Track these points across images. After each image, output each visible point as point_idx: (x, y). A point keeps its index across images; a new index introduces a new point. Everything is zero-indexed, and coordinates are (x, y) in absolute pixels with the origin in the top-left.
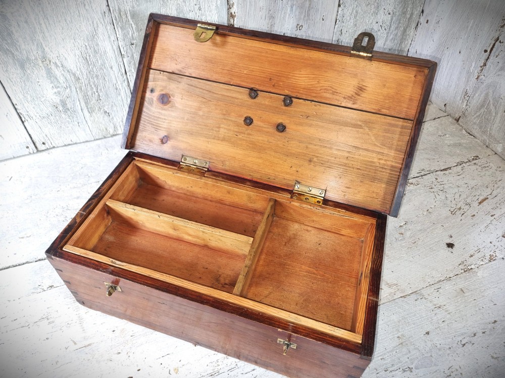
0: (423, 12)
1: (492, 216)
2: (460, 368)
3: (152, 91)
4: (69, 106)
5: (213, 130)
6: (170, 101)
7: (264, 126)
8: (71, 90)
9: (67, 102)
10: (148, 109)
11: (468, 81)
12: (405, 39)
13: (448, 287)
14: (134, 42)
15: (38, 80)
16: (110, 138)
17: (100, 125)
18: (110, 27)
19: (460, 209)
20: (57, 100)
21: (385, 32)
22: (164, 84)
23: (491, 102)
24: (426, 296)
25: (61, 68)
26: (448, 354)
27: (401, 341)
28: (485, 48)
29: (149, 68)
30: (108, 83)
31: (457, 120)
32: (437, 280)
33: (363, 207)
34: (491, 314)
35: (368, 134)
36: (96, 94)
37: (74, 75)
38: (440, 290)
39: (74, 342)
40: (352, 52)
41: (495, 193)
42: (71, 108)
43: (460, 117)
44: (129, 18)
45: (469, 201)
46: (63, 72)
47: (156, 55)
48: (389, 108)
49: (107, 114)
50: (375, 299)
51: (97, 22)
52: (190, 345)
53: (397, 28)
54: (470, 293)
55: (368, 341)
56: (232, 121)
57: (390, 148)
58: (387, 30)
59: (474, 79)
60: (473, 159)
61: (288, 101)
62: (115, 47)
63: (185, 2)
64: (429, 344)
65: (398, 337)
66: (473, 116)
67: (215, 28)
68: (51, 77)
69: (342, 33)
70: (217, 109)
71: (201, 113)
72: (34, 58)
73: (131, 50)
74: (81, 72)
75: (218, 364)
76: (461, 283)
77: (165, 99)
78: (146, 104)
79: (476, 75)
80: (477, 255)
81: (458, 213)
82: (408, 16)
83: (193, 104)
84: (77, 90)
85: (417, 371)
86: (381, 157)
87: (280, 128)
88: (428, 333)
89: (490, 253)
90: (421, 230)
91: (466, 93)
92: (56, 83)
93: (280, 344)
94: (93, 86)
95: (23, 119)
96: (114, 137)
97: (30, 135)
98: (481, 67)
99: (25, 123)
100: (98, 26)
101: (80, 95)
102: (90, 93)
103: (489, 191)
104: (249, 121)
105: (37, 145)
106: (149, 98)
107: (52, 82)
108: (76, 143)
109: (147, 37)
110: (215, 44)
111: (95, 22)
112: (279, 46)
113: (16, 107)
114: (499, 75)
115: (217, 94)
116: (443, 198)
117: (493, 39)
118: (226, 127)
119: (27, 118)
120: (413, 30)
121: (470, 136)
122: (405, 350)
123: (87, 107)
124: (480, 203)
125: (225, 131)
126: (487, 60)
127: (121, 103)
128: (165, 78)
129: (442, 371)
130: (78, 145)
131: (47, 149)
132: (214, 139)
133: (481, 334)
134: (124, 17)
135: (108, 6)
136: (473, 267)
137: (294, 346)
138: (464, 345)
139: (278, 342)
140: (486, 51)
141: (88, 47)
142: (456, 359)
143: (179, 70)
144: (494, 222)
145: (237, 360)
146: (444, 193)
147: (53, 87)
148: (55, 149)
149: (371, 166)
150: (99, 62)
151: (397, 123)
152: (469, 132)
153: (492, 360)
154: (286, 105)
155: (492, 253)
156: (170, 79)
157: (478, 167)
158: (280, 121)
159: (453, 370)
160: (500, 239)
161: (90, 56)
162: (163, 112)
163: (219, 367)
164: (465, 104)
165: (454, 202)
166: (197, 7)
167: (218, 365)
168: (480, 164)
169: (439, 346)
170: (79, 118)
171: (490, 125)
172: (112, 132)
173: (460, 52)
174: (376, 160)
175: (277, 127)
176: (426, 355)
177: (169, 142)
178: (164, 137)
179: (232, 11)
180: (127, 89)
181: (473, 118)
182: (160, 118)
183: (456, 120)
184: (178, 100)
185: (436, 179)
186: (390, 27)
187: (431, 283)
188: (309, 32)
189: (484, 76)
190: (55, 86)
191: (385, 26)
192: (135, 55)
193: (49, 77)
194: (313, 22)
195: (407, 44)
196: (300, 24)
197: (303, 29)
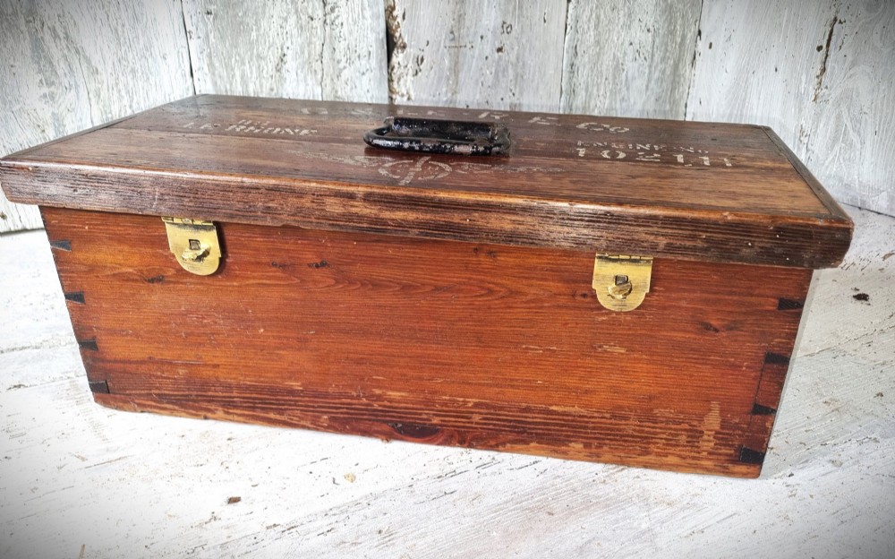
0: (700, 33)
8: (78, 93)
12: (678, 83)
15: (12, 63)
19: (854, 264)
20: (45, 112)
21: (646, 64)
23: (849, 127)
24: (852, 353)
27: (833, 407)
28: (818, 44)
30: (154, 89)
32: (861, 334)
37: (89, 61)
38: (874, 345)
45: (864, 256)
46: (66, 51)
53: (663, 59)
58: (649, 60)
59: (810, 104)
65: (825, 402)
66: (822, 165)
68: (40, 58)
69: (576, 53)
73: (206, 25)
79: (812, 93)
81: (853, 268)
82: (679, 40)
84: (91, 95)
85: (888, 440)
88: (880, 395)
91: (802, 132)
92: (48, 74)
94: (123, 93)
98: (818, 77)
101: (95, 108)
102: (116, 108)
114: (851, 76)
117: (828, 23)
120: (688, 67)
122: (847, 417)
124: (885, 258)
126: (825, 61)
131: (10, 232)
140: (819, 48)
141: (122, 7)
147: (41, 81)
164: (804, 150)
171: (856, 168)
173: (776, 70)
181: (824, 168)
186: (653, 55)
188: (524, 41)
189: (827, 87)
190: (46, 80)
191: (644, 52)
192: (211, 36)
193: (36, 59)
194: (528, 22)
195: (683, 92)
196: (508, 23)
197: (513, 32)
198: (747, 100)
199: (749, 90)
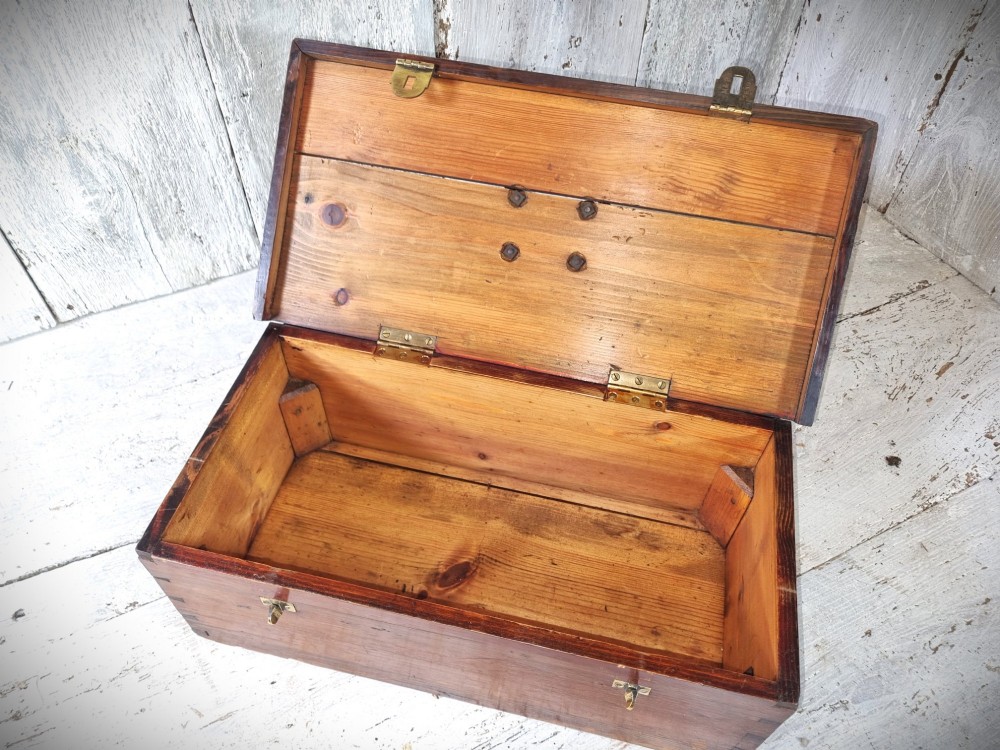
1: (964, 397)
2: (933, 693)
3: (308, 199)
4: (119, 229)
5: (438, 272)
6: (347, 219)
7: (542, 260)
8: (122, 195)
9: (115, 222)
10: (301, 235)
11: (903, 136)
12: (775, 53)
13: (896, 540)
14: (248, 90)
15: (52, 180)
16: (207, 286)
17: (185, 262)
18: (197, 63)
19: (904, 387)
20: (94, 217)
21: (739, 41)
22: (332, 184)
23: (950, 176)
24: (860, 563)
25: (100, 154)
26: (910, 670)
27: (821, 653)
28: (937, 71)
29: (299, 153)
30: (197, 176)
31: (883, 211)
32: (876, 531)
33: (745, 409)
34: (979, 588)
35: (748, 268)
36: (174, 200)
37: (128, 165)
38: (884, 550)
39: (197, 712)
40: (712, 107)
41: (964, 352)
42: (124, 233)
43: (888, 205)
44: (237, 41)
45: (918, 371)
46: (104, 161)
47: (311, 125)
48: (787, 216)
49: (197, 239)
50: (790, 590)
51: (170, 54)
52: (428, 697)
53: (760, 33)
54: (937, 551)
55: (788, 671)
56: (476, 253)
57: (792, 293)
58: (742, 37)
59: (914, 132)
60: (919, 288)
61: (588, 209)
62: (209, 104)
63: (349, 4)
64: (874, 653)
65: (817, 646)
66: (914, 202)
67: (432, 67)
68: (79, 172)
69: (656, 49)
70: (445, 231)
71: (412, 240)
72: (42, 136)
73: (243, 107)
74: (142, 158)
75: (486, 728)
76: (919, 532)
77: (336, 215)
78: (297, 225)
79: (919, 124)
80: (944, 477)
81: (901, 396)
82: (782, 8)
83: (396, 221)
84: (135, 194)
85: (857, 706)
86: (776, 311)
87: (574, 262)
88: (869, 633)
89: (967, 471)
90: (837, 435)
91: (900, 158)
92: (90, 184)
93: (616, 689)
94: (167, 185)
95: (26, 262)
96: (213, 284)
97: (40, 292)
98: (929, 107)
99: (30, 270)
100: (172, 62)
101: (141, 204)
102: (161, 200)
103: (953, 349)
104: (510, 252)
105: (57, 311)
106: (302, 215)
107: (82, 183)
108: (136, 302)
109: (289, 88)
110: (433, 99)
111: (166, 55)
112: (563, 99)
113: (9, 237)
114: (964, 123)
115: (443, 200)
116: (872, 368)
117: (954, 53)
118: (465, 266)
119: (34, 259)
120: (790, 35)
121: (909, 242)
122: (830, 668)
123: (156, 227)
124: (939, 374)
125: (465, 273)
126: (941, 94)
127: (225, 215)
128: (333, 171)
129: (902, 702)
130: (141, 304)
131: (78, 318)
132: (442, 290)
133: (965, 627)
134: (226, 41)
135: (193, 19)
136: (938, 499)
137: (644, 692)
138: (936, 649)
139: (614, 686)
140: (938, 77)
141: (154, 106)
142: (924, 677)
143: (360, 154)
144: (969, 410)
145: (522, 718)
146: (872, 359)
147: (84, 192)
148: (94, 316)
149: (756, 329)
150: (178, 136)
151: (804, 243)
152: (906, 233)
153: (989, 673)
154: (584, 217)
155: (969, 470)
156: (343, 173)
157: (929, 302)
158: (573, 249)
159: (921, 699)
160: (981, 442)
161: (158, 124)
162: (335, 241)
163: (489, 735)
164: (898, 179)
165: (891, 375)
166: (372, 13)
167: (487, 731)
168: (932, 296)
169: (891, 656)
170: (140, 251)
171: (948, 220)
172: (208, 273)
173: (886, 79)
174: (765, 317)
175: (568, 262)
176: (869, 675)
177: (351, 301)
178: (339, 292)
179: (443, 15)
180: (235, 187)
181: (914, 206)
182: (329, 254)
183: (879, 210)
184: (362, 214)
185: (855, 331)
186: (748, 31)
187: (865, 537)
188: (594, 51)
189: (936, 124)
190: (89, 190)
191: (738, 29)
192: (250, 117)
193: (76, 174)
194: (601, 30)
195: (779, 62)
196: (577, 36)
197: (583, 45)
198: (849, 98)
199: (853, 89)
